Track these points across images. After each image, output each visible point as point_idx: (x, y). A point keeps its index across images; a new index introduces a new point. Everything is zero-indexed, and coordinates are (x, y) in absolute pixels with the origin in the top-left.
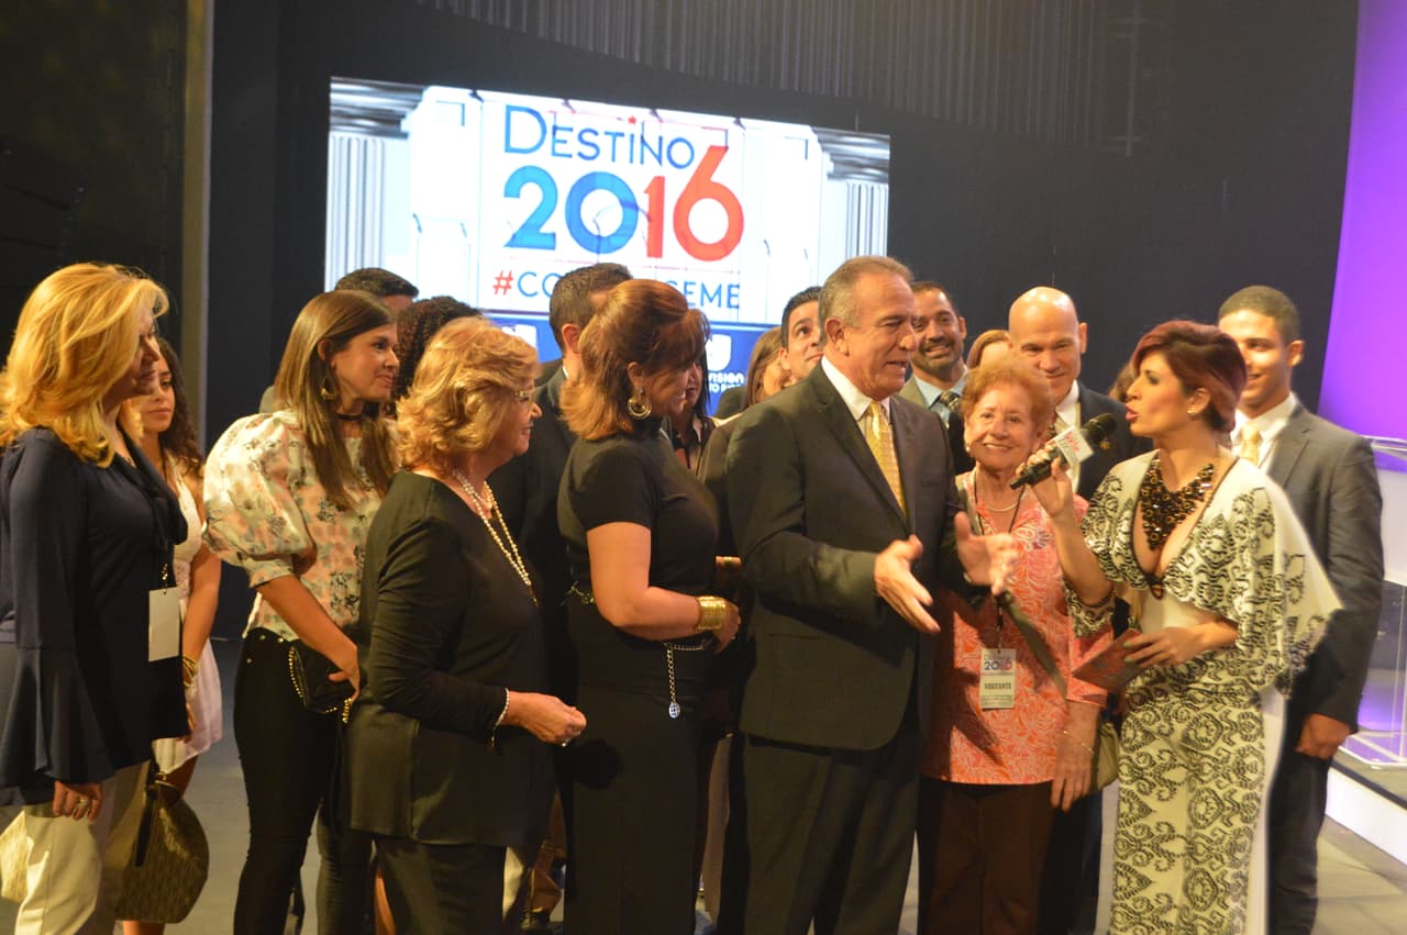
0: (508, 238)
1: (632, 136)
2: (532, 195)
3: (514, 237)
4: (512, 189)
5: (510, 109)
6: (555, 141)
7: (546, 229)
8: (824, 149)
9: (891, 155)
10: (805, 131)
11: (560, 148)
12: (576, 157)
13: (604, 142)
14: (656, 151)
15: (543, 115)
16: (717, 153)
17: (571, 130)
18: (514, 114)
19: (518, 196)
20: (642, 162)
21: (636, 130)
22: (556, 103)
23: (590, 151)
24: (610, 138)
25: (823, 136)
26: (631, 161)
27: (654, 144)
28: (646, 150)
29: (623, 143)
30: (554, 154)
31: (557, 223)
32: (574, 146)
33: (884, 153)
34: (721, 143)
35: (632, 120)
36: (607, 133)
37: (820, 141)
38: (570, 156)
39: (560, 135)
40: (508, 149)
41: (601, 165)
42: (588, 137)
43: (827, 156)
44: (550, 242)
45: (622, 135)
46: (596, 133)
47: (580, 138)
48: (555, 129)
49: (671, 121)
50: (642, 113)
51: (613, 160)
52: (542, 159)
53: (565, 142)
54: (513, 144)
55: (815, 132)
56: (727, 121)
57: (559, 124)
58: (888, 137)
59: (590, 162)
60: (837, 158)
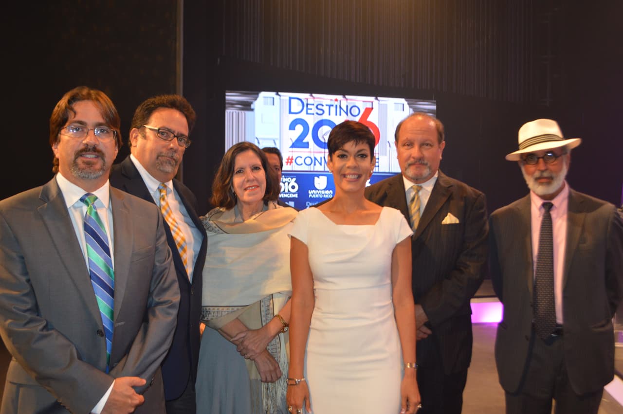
0: (291, 144)
1: (336, 106)
2: (299, 129)
3: (293, 144)
4: (292, 127)
5: (290, 99)
6: (307, 109)
7: (305, 141)
8: (410, 107)
9: (437, 108)
10: (402, 101)
11: (309, 111)
12: (315, 114)
13: (326, 109)
14: (346, 111)
15: (303, 100)
16: (368, 111)
17: (313, 105)
18: (292, 101)
19: (294, 129)
20: (340, 115)
21: (337, 103)
22: (307, 95)
23: (321, 112)
24: (328, 107)
25: (410, 102)
26: (336, 115)
27: (345, 108)
28: (342, 111)
29: (333, 109)
30: (307, 113)
31: (309, 138)
32: (314, 110)
33: (434, 107)
34: (371, 107)
35: (336, 100)
36: (327, 105)
37: (408, 104)
38: (313, 114)
39: (309, 107)
40: (290, 112)
41: (325, 117)
42: (320, 107)
43: (411, 110)
44: (307, 145)
45: (333, 105)
46: (323, 105)
47: (317, 107)
48: (307, 105)
49: (351, 100)
50: (340, 97)
51: (330, 114)
52: (303, 116)
53: (311, 109)
54: (292, 111)
55: (406, 101)
56: (372, 99)
57: (309, 103)
58: (435, 101)
59: (321, 116)
60: (415, 110)
